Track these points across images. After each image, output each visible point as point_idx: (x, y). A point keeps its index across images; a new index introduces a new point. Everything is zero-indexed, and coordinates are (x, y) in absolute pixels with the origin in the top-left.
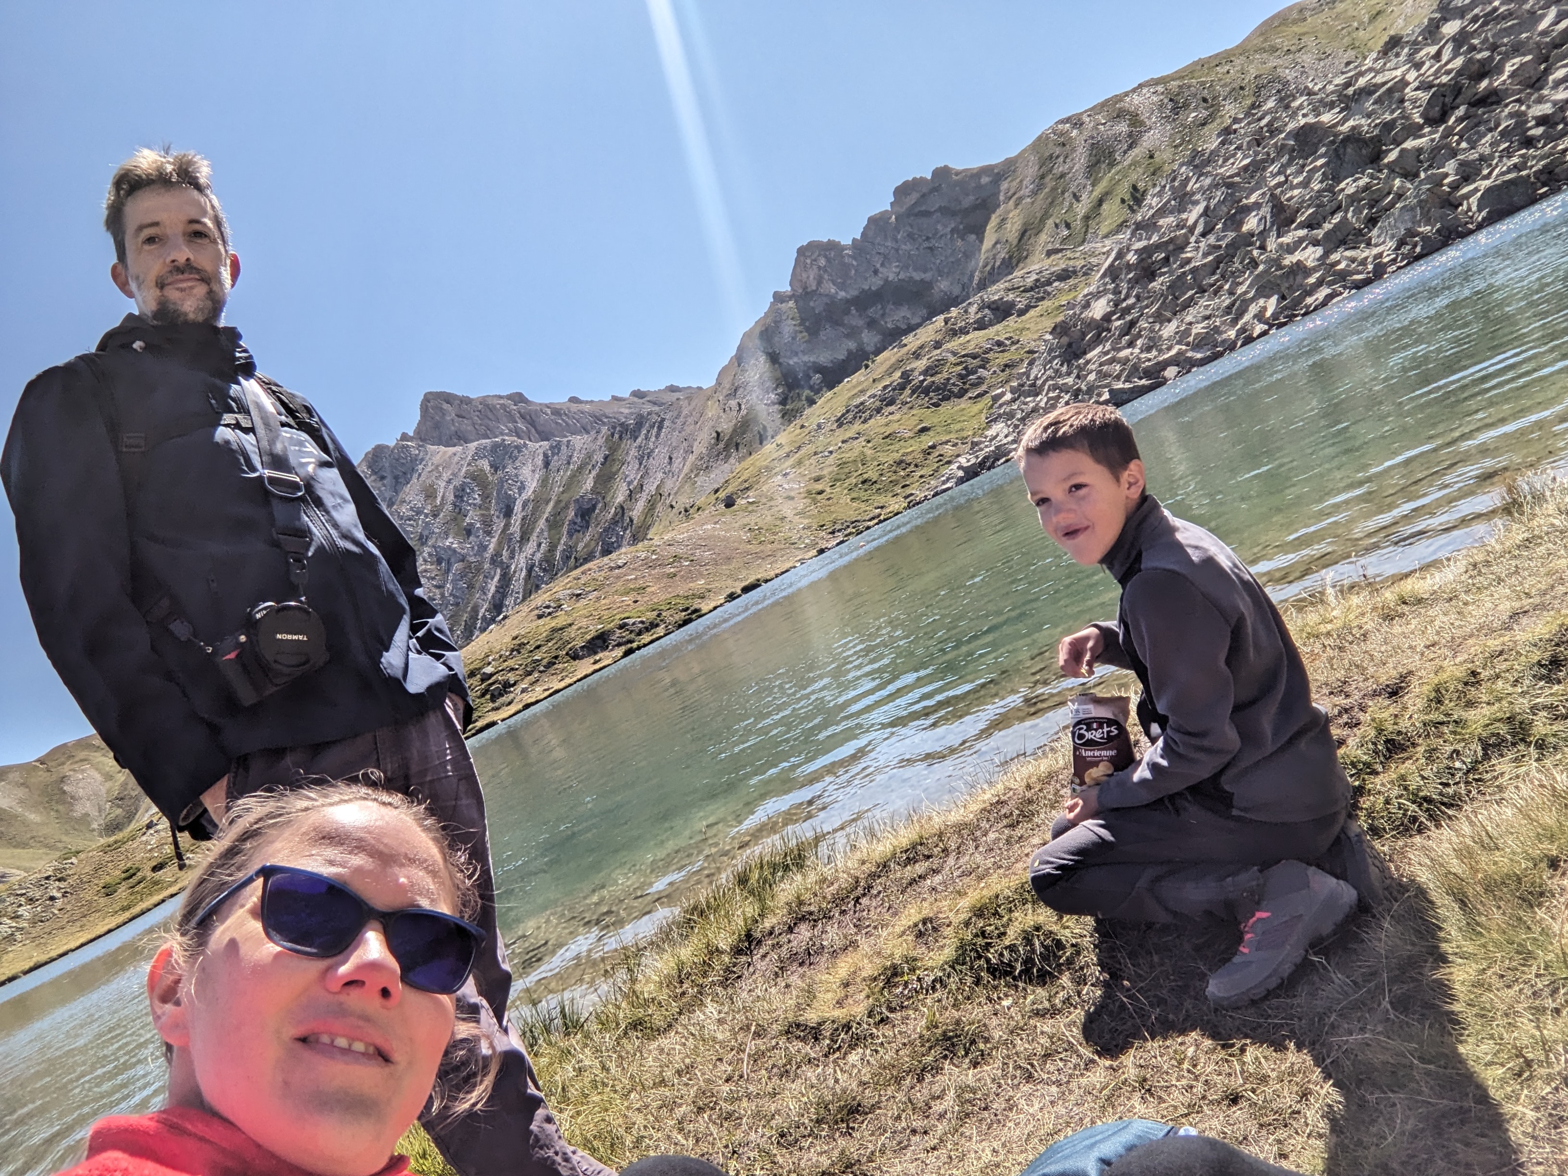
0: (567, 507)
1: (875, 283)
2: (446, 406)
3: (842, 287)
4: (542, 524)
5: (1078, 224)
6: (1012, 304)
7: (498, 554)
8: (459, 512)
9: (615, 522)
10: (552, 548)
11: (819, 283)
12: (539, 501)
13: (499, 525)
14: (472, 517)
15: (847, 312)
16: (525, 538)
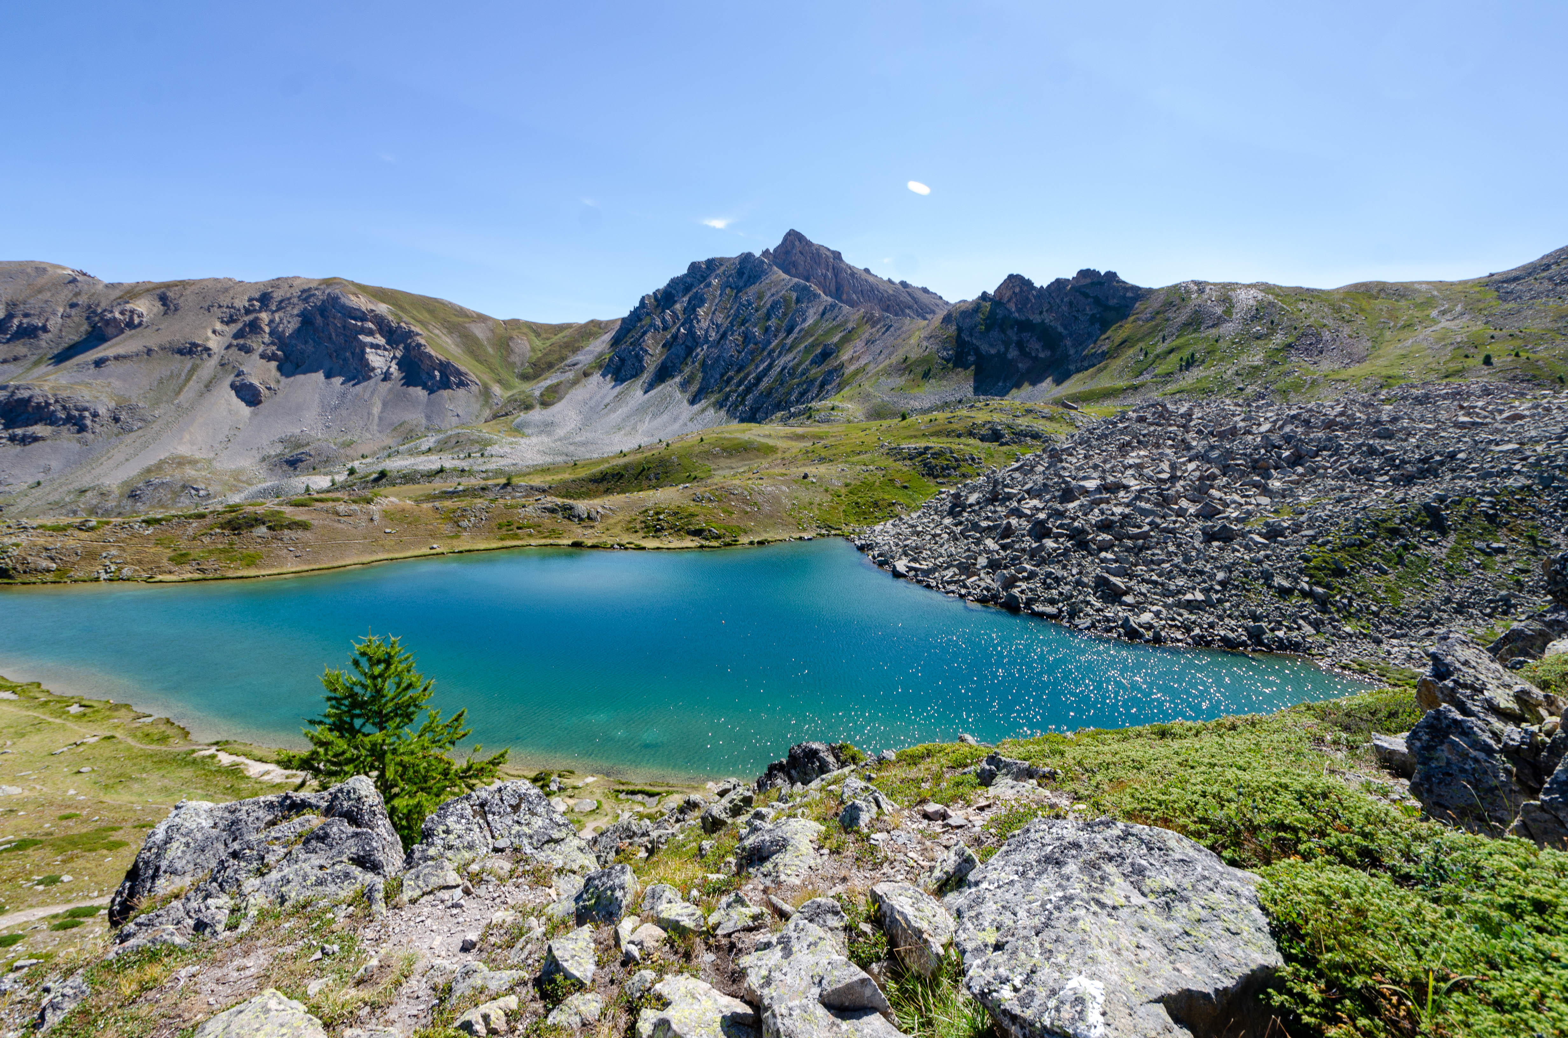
0: (818, 345)
2: (797, 243)
4: (802, 346)
6: (1003, 436)
7: (773, 351)
8: (768, 316)
9: (835, 370)
10: (799, 364)
12: (808, 333)
13: (782, 335)
14: (773, 323)
15: (1012, 327)
16: (790, 350)
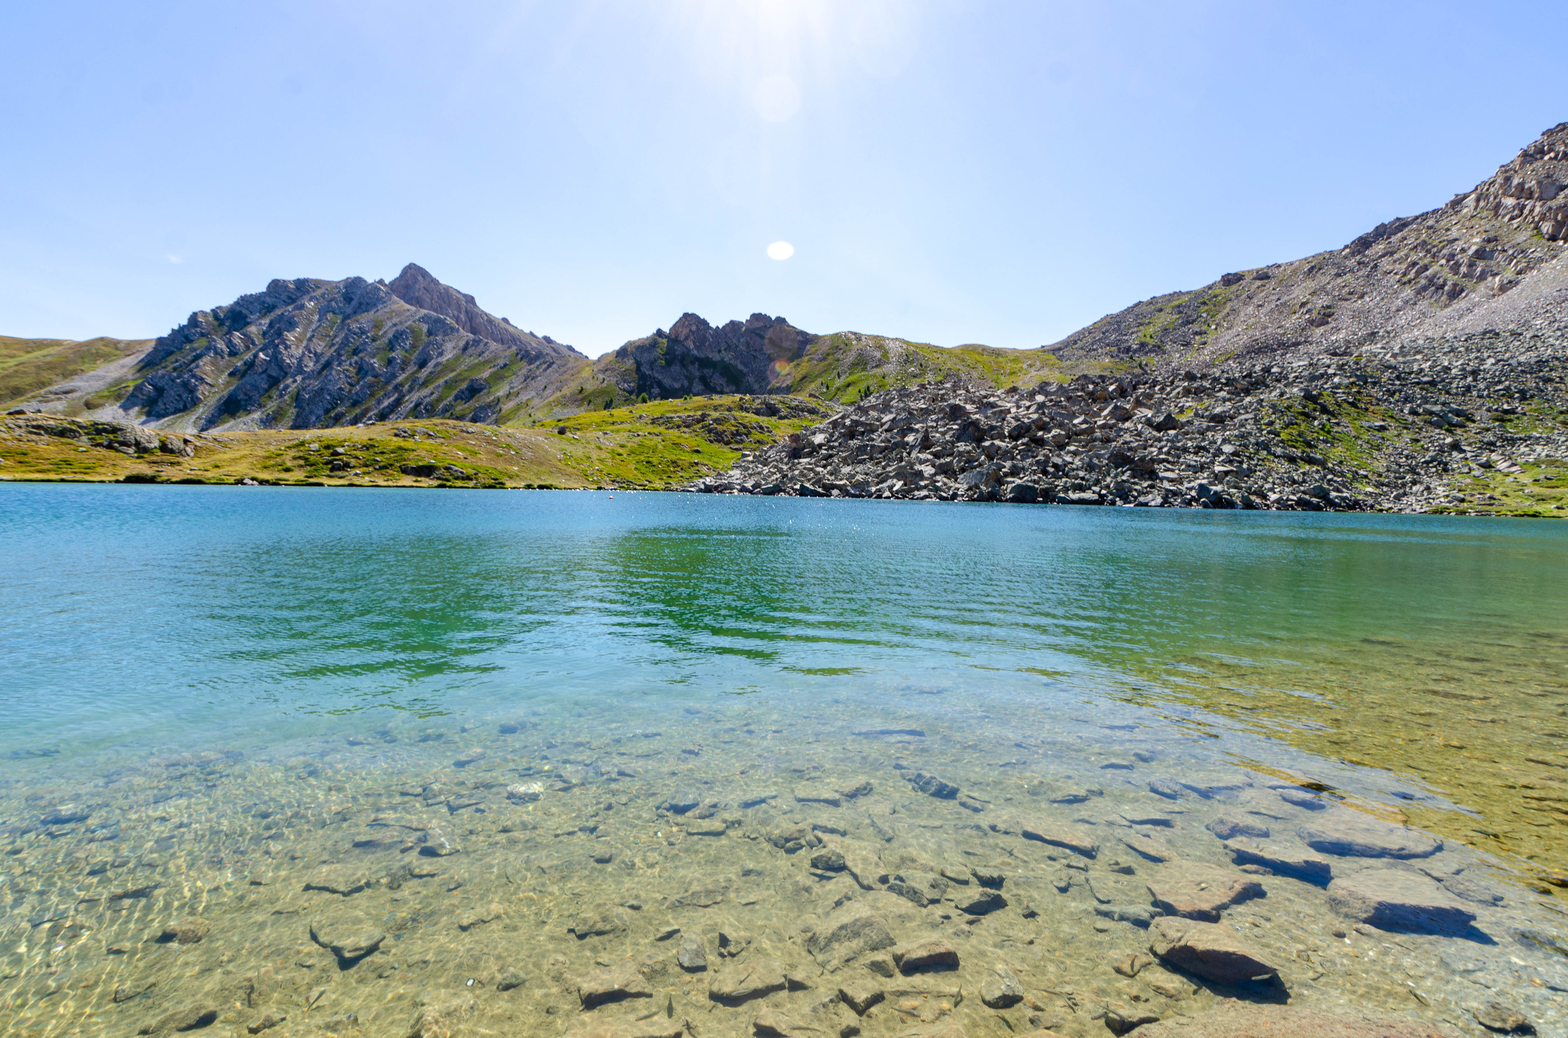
0: (463, 380)
1: (716, 357)
2: (420, 278)
3: (698, 348)
4: (441, 381)
5: (833, 390)
6: (778, 411)
7: (401, 385)
8: (391, 346)
9: (489, 406)
10: (439, 400)
11: (686, 338)
12: (448, 367)
13: (412, 369)
14: (398, 354)
15: (693, 363)
16: (425, 384)
